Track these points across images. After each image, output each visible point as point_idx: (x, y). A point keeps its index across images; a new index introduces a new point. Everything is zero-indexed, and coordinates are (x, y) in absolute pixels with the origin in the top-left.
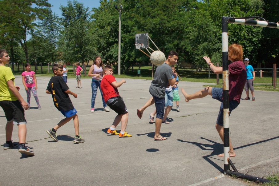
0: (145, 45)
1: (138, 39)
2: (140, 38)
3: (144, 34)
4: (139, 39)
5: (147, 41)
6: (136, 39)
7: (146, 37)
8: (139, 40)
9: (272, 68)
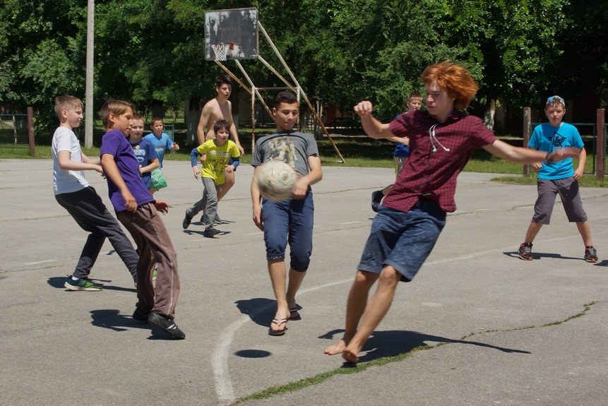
0: (243, 48)
1: (216, 28)
2: (222, 24)
3: (243, 13)
4: (219, 27)
5: (255, 37)
6: (208, 28)
7: (250, 21)
8: (219, 32)
9: (592, 124)
